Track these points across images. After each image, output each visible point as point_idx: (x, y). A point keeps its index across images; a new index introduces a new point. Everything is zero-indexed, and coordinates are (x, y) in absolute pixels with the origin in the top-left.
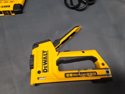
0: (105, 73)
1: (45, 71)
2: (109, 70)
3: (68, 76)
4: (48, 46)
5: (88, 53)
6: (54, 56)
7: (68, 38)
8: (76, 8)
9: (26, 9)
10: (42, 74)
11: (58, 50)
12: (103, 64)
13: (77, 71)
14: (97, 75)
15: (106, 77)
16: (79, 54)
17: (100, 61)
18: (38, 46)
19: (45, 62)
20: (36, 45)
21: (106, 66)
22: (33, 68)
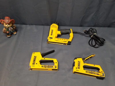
0: (102, 75)
1: (79, 68)
2: (104, 74)
3: (87, 72)
4: (80, 60)
5: (96, 66)
6: (82, 64)
7: (88, 58)
8: (94, 46)
9: (71, 43)
10: (78, 69)
11: (84, 62)
12: (102, 72)
13: (91, 72)
14: (98, 75)
15: (103, 76)
16: (92, 65)
17: (101, 70)
18: (76, 59)
19: (79, 65)
20: (76, 58)
21: (103, 72)
22: (74, 66)
